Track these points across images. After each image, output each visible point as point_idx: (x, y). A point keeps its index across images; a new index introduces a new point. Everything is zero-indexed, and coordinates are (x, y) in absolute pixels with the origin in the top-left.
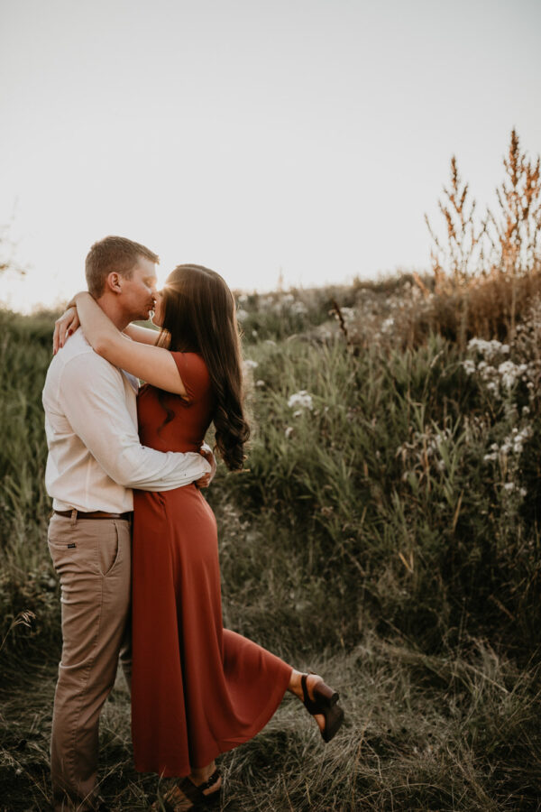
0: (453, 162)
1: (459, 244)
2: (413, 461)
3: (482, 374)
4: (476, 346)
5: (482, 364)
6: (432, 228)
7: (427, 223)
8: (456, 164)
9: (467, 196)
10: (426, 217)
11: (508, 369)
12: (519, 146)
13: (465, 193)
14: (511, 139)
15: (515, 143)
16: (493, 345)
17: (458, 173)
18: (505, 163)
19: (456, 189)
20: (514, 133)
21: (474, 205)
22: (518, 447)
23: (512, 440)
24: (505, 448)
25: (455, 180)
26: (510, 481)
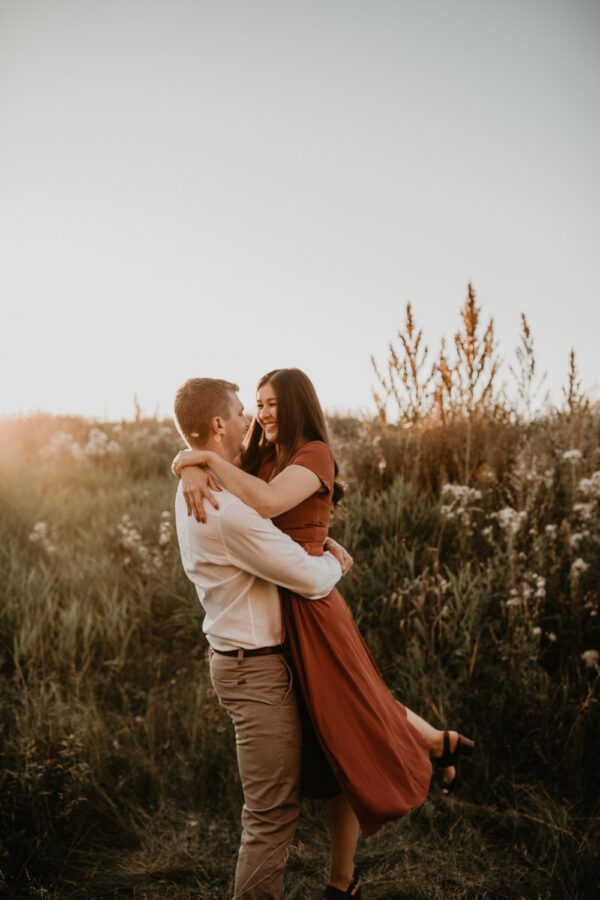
0: (409, 308)
1: (408, 388)
2: (408, 605)
3: (463, 519)
4: (450, 491)
5: (461, 510)
6: (379, 368)
7: (374, 364)
9: (420, 342)
10: (373, 359)
12: (475, 299)
13: (419, 339)
14: (467, 292)
15: (471, 296)
16: (464, 491)
17: (413, 319)
18: (462, 314)
19: (411, 335)
20: (470, 288)
21: (426, 351)
22: (540, 593)
23: (533, 585)
24: (527, 593)
25: (410, 326)
26: (535, 626)
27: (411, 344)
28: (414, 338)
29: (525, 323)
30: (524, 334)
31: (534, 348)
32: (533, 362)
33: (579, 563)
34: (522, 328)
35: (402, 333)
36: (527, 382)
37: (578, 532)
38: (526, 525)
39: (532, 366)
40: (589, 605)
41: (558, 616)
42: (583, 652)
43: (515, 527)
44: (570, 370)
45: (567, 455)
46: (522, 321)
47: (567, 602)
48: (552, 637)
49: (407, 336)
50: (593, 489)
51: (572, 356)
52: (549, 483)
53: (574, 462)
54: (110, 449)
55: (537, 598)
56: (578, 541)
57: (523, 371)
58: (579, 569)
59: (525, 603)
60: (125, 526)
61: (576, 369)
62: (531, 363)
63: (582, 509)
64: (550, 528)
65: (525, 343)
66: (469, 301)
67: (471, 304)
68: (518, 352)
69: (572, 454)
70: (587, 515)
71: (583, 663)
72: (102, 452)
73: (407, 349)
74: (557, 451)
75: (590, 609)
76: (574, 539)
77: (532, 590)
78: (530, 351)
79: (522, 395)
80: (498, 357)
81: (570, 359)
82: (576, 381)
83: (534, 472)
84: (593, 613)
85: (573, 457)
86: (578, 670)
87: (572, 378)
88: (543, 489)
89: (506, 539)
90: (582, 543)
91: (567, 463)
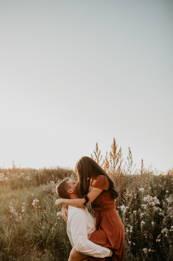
0: (97, 145)
8: (98, 145)
11: (124, 208)
13: (100, 153)
14: (113, 141)
15: (114, 142)
17: (98, 147)
18: (112, 147)
20: (114, 139)
21: (102, 157)
22: (131, 231)
23: (129, 228)
24: (127, 231)
25: (97, 149)
26: (129, 241)
27: (97, 154)
28: (98, 153)
29: (130, 150)
30: (129, 153)
31: (132, 157)
32: (132, 161)
33: (142, 222)
34: (129, 151)
35: (95, 152)
36: (130, 167)
37: (143, 213)
38: (128, 210)
39: (132, 162)
40: (145, 235)
41: (137, 237)
42: (143, 249)
43: (125, 211)
44: (142, 165)
45: (140, 189)
46: (129, 149)
47: (140, 233)
48: (134, 244)
49: (96, 152)
50: (147, 200)
51: (142, 161)
52: (135, 198)
53: (142, 192)
54: (5, 179)
55: (130, 232)
56: (143, 215)
57: (129, 163)
58: (142, 224)
59: (127, 234)
60: (11, 206)
61: (143, 165)
62: (131, 161)
63: (144, 206)
64: (135, 211)
65: (130, 156)
66: (114, 143)
67: (115, 144)
68: (128, 158)
69: (142, 189)
70: (145, 208)
71: (143, 252)
72: (3, 180)
73: (96, 156)
74: (138, 188)
75: (146, 236)
76: (142, 215)
77: (129, 230)
78: (131, 158)
79: (129, 170)
80: (122, 158)
81: (141, 162)
82: (143, 168)
83: (131, 194)
84: (146, 237)
85: (142, 190)
86: (142, 254)
87: (142, 167)
88: (134, 199)
89: (122, 214)
90: (144, 216)
91: (141, 192)
